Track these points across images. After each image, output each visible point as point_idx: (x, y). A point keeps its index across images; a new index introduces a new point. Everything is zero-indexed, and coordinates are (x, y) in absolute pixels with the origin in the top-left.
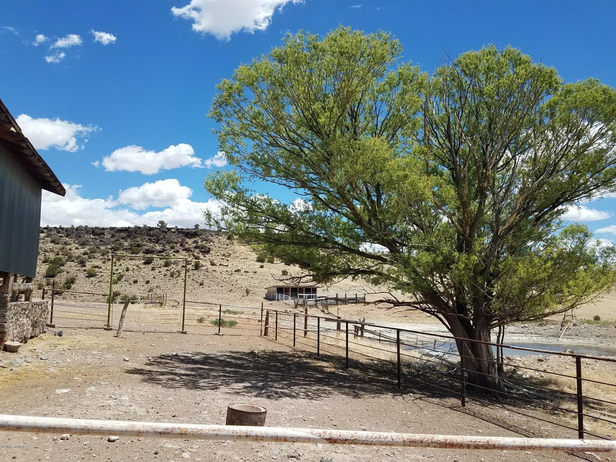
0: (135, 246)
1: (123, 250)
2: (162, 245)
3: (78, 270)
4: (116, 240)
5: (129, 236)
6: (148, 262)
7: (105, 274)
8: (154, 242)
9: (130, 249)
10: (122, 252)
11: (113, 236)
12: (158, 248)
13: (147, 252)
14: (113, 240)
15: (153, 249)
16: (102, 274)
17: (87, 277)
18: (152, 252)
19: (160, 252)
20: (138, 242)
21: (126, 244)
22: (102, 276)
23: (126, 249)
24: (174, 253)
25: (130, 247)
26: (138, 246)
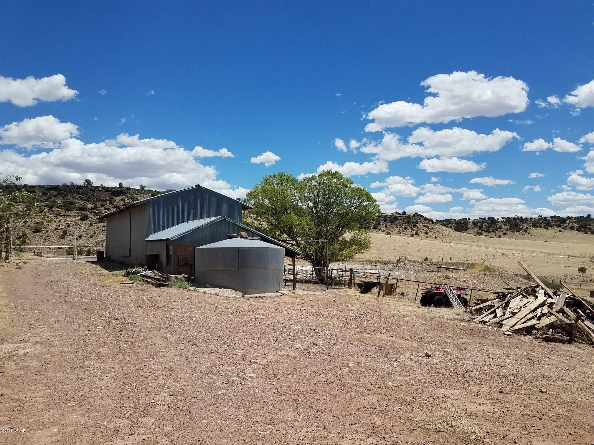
0: (68, 204)
1: (57, 207)
2: (92, 203)
3: (23, 226)
4: (48, 198)
5: (60, 194)
6: (84, 218)
7: (50, 230)
8: (84, 200)
9: (64, 206)
10: (57, 209)
11: (44, 194)
12: (90, 205)
13: (80, 209)
14: (45, 197)
15: (86, 207)
16: (47, 230)
17: (33, 232)
18: (85, 209)
19: (92, 209)
20: (69, 199)
21: (59, 202)
22: (47, 231)
23: (60, 206)
24: (105, 211)
25: (63, 205)
26: (71, 203)
